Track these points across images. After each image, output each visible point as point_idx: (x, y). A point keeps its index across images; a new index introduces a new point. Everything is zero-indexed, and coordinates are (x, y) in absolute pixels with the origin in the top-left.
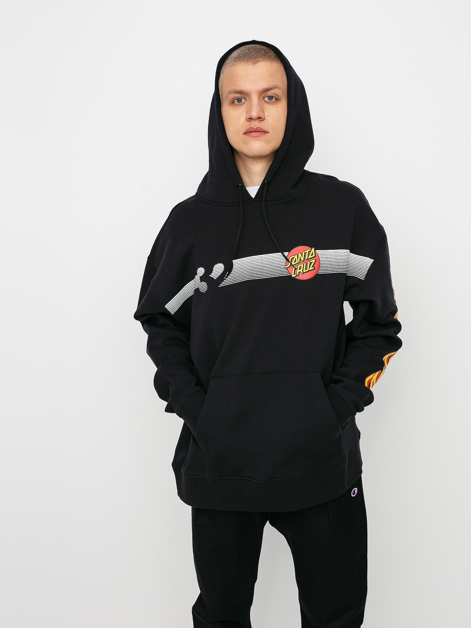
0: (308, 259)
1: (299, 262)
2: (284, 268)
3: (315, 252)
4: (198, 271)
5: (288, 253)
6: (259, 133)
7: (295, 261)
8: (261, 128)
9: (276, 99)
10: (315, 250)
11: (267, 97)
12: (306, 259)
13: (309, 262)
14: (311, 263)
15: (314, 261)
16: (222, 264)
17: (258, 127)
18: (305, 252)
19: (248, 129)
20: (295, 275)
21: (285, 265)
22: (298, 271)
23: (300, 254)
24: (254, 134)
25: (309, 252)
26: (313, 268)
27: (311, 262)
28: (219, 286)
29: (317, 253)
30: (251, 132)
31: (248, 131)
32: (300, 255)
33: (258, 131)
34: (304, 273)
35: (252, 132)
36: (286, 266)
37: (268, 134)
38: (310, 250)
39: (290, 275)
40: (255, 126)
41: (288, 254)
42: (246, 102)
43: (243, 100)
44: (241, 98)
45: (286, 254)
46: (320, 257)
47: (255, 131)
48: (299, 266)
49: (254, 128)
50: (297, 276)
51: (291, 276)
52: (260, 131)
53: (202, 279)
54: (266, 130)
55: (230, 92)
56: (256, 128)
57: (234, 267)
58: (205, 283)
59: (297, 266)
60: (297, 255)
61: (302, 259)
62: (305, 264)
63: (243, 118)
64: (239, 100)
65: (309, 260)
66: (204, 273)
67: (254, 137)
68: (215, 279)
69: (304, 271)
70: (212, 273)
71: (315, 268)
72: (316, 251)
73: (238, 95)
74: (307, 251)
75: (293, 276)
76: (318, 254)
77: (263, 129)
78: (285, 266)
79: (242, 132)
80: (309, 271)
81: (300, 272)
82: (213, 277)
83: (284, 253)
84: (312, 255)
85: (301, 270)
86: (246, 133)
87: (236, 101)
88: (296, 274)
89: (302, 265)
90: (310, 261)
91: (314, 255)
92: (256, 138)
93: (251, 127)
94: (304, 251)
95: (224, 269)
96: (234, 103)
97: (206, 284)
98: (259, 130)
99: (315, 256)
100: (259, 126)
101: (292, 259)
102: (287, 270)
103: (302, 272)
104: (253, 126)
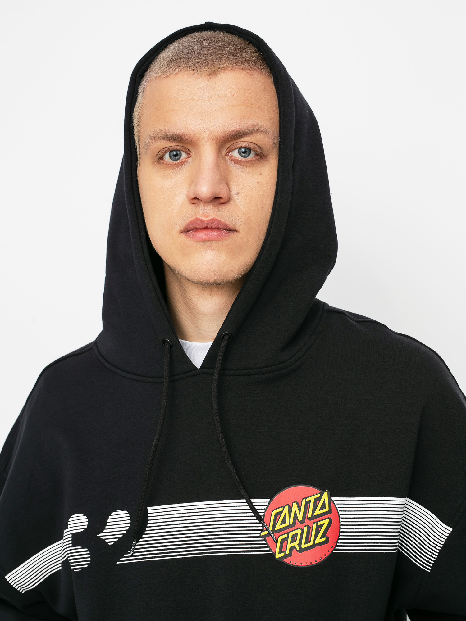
0: (313, 517)
1: (291, 523)
2: (259, 535)
3: (330, 501)
4: (70, 521)
5: (268, 500)
6: (215, 234)
7: (284, 521)
8: (219, 222)
9: (257, 154)
10: (331, 496)
11: (237, 150)
12: (310, 516)
13: (315, 525)
14: (319, 527)
15: (326, 522)
16: (126, 512)
17: (213, 220)
18: (308, 499)
19: (191, 223)
20: (283, 554)
21: (261, 528)
22: (290, 545)
23: (295, 504)
24: (202, 235)
25: (317, 500)
26: (324, 539)
27: (320, 523)
28: (118, 563)
29: (336, 502)
30: (196, 229)
31: (191, 226)
32: (295, 507)
33: (213, 227)
34: (301, 550)
35: (201, 229)
36: (262, 530)
37: (235, 233)
38: (319, 495)
39: (271, 553)
40: (206, 216)
42: (190, 159)
43: (184, 155)
44: (179, 150)
47: (206, 228)
48: (291, 534)
49: (204, 221)
50: (286, 556)
51: (273, 555)
52: (218, 229)
54: (231, 226)
55: (154, 138)
56: (209, 220)
57: (149, 522)
58: (85, 549)
59: (288, 533)
60: (289, 506)
61: (300, 518)
62: (306, 528)
63: (181, 198)
64: (175, 155)
65: (315, 520)
66: (85, 527)
67: (204, 241)
68: (109, 543)
69: (304, 546)
70: (105, 531)
71: (327, 539)
72: (333, 499)
73: (171, 144)
74: (312, 499)
75: (278, 556)
76: (337, 506)
77: (224, 223)
78: (260, 532)
79: (178, 228)
80: (314, 545)
81: (294, 547)
82: (106, 541)
84: (323, 507)
85: (296, 544)
86: (186, 231)
87: (167, 156)
88: (285, 551)
89: (299, 531)
90: (317, 522)
91: (327, 509)
92: (208, 243)
93: (197, 219)
94: (306, 498)
95: (128, 525)
96: (162, 161)
98: (216, 226)
99: (330, 512)
100: (216, 217)
101: (277, 515)
102: (265, 542)
103: (298, 548)
104: (203, 215)
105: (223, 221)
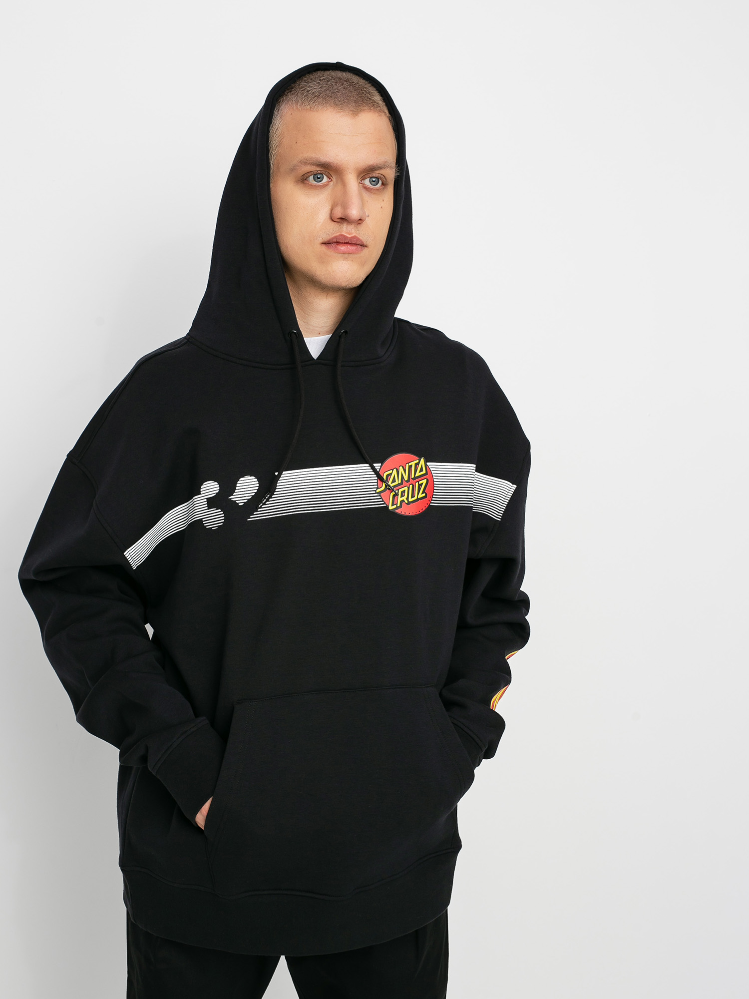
0: (415, 478)
1: (400, 482)
2: (374, 492)
3: (426, 465)
4: (202, 487)
5: (380, 464)
6: (353, 248)
7: (394, 481)
8: (358, 239)
9: (383, 184)
10: (426, 462)
11: (368, 179)
12: (413, 477)
13: (417, 483)
14: (420, 485)
15: (424, 481)
16: (253, 477)
17: (355, 237)
18: (410, 464)
19: (336, 237)
20: (395, 506)
21: (376, 486)
22: (400, 499)
23: (401, 468)
24: (343, 248)
25: (417, 464)
26: (424, 495)
27: (420, 482)
28: (248, 520)
29: (430, 467)
30: (338, 243)
31: (335, 240)
32: (401, 469)
33: (354, 243)
34: (409, 503)
35: (342, 243)
36: (377, 488)
37: (366, 248)
38: (418, 461)
39: (385, 505)
40: (350, 234)
41: (381, 466)
42: (332, 183)
43: (325, 179)
44: (322, 174)
45: (377, 466)
46: (434, 475)
47: (347, 243)
48: (400, 491)
49: (347, 237)
50: (397, 508)
51: (387, 507)
52: (355, 244)
53: (212, 503)
54: (365, 243)
55: (305, 162)
56: (352, 237)
58: (220, 510)
59: (398, 490)
60: (397, 469)
61: (406, 478)
62: (411, 486)
63: (323, 214)
64: (318, 178)
65: (417, 480)
66: (217, 491)
67: (344, 253)
68: (240, 504)
69: (410, 500)
70: (235, 494)
71: (426, 494)
72: (428, 464)
73: (314, 169)
74: (413, 464)
75: (391, 508)
76: (431, 469)
77: (361, 240)
78: (375, 489)
79: (321, 240)
80: (418, 499)
81: (403, 501)
82: (237, 502)
83: (375, 465)
84: (421, 470)
85: (404, 498)
86: (327, 243)
87: (311, 178)
88: (397, 504)
89: (406, 489)
90: (418, 482)
91: (424, 472)
92: (346, 256)
93: (342, 235)
94: (408, 463)
95: (257, 488)
96: (306, 181)
97: (222, 512)
98: (355, 242)
99: (426, 474)
100: (357, 235)
101: (387, 476)
102: (380, 497)
103: (406, 502)
104: (346, 233)
105: (361, 238)
